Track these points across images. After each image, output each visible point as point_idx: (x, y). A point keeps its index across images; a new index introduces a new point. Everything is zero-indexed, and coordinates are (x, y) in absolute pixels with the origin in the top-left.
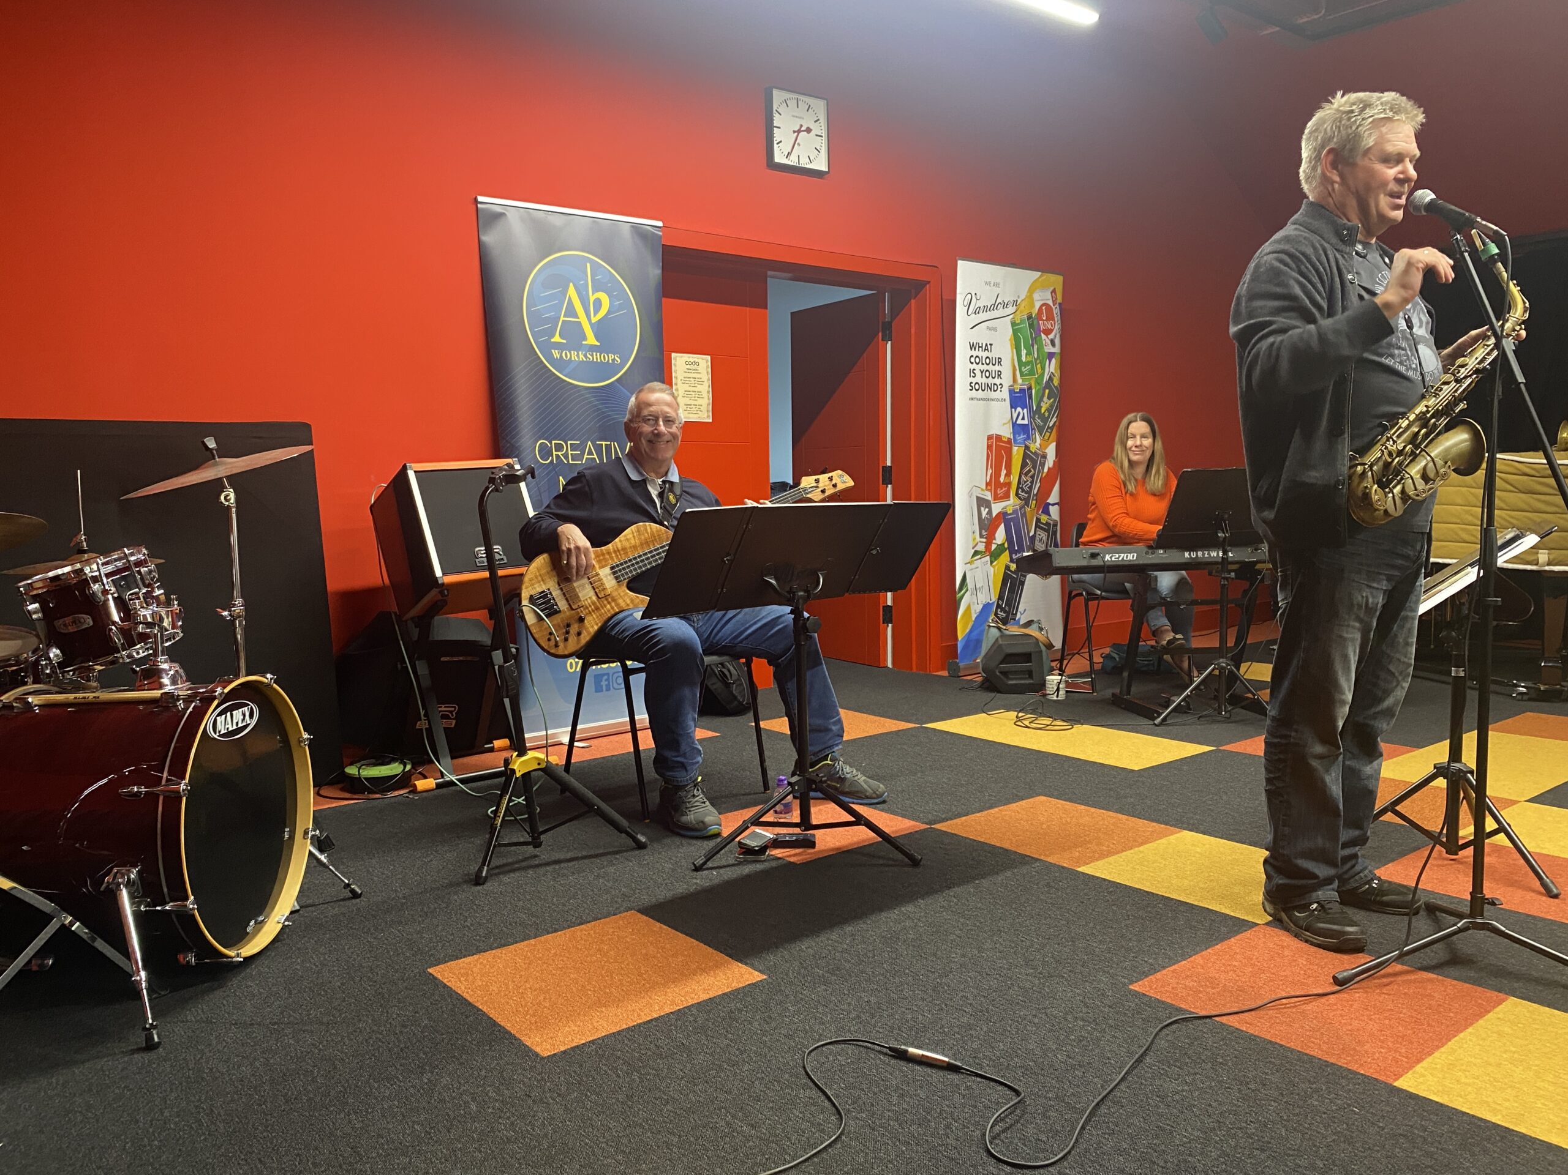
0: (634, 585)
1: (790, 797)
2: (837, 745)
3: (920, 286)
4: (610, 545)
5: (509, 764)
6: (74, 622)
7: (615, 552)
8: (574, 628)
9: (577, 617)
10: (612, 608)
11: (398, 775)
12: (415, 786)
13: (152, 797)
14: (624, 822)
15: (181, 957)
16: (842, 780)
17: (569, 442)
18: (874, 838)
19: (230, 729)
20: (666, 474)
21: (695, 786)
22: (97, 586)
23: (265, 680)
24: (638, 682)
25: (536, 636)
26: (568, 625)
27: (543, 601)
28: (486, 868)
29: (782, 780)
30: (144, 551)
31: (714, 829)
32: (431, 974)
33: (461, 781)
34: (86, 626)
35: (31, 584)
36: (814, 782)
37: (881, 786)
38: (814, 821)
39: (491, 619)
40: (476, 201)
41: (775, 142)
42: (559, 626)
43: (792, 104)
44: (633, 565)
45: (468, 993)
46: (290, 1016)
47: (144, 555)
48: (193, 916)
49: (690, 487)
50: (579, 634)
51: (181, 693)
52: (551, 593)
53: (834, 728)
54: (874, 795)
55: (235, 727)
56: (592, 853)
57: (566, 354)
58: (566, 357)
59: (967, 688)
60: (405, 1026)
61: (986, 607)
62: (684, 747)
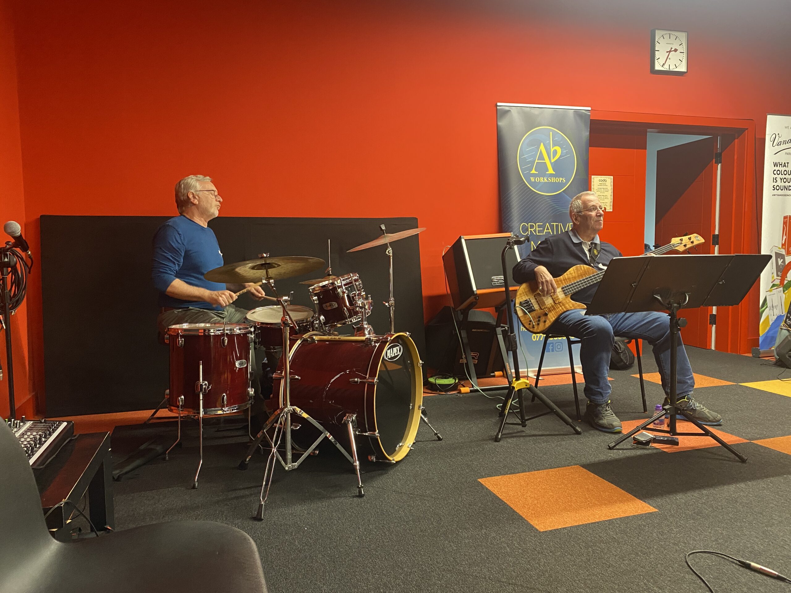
0: (575, 297)
1: (663, 417)
2: (690, 391)
3: (741, 131)
4: (561, 277)
5: (511, 384)
6: (330, 305)
7: (564, 280)
8: (543, 319)
9: (544, 313)
10: (563, 309)
11: (453, 384)
12: (460, 390)
13: (363, 383)
14: (570, 420)
15: (369, 457)
16: (694, 410)
17: (537, 224)
18: (715, 444)
19: (392, 356)
20: (593, 239)
21: (607, 405)
22: (340, 289)
23: (406, 335)
24: (577, 348)
25: (523, 322)
26: (539, 317)
27: (527, 305)
28: (500, 434)
29: (659, 407)
30: (357, 275)
31: (617, 429)
32: (479, 482)
33: (482, 390)
34: (335, 307)
35: (314, 288)
36: (679, 409)
37: (719, 415)
38: (678, 430)
39: (496, 312)
40: (497, 106)
41: (656, 59)
42: (534, 317)
43: (667, 37)
44: (574, 287)
45: (498, 494)
46: (417, 492)
47: (357, 277)
48: (377, 439)
49: (605, 246)
50: (545, 322)
51: (373, 338)
52: (530, 301)
53: (689, 382)
54: (714, 420)
55: (394, 355)
56: (552, 433)
57: (538, 179)
58: (538, 180)
59: (766, 364)
60: (471, 505)
61: (779, 318)
62: (601, 384)
